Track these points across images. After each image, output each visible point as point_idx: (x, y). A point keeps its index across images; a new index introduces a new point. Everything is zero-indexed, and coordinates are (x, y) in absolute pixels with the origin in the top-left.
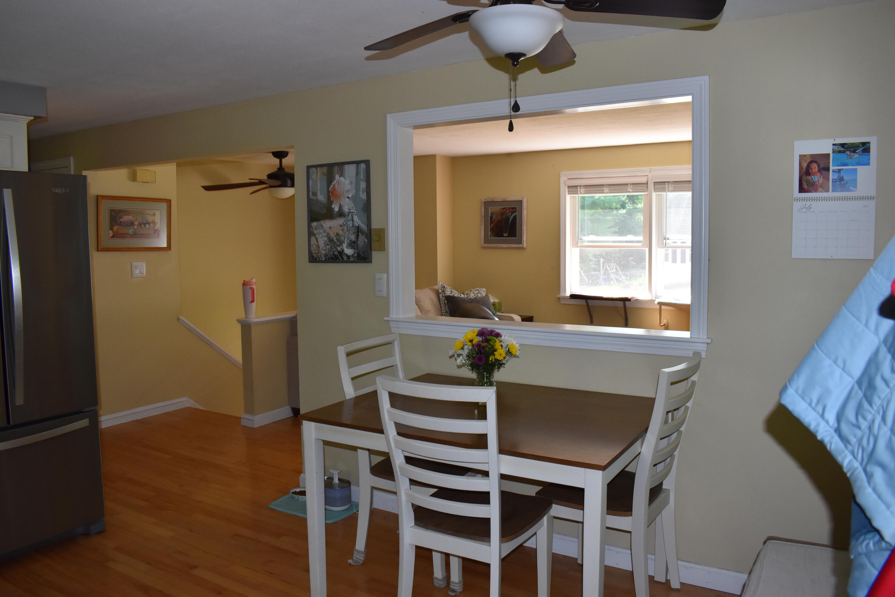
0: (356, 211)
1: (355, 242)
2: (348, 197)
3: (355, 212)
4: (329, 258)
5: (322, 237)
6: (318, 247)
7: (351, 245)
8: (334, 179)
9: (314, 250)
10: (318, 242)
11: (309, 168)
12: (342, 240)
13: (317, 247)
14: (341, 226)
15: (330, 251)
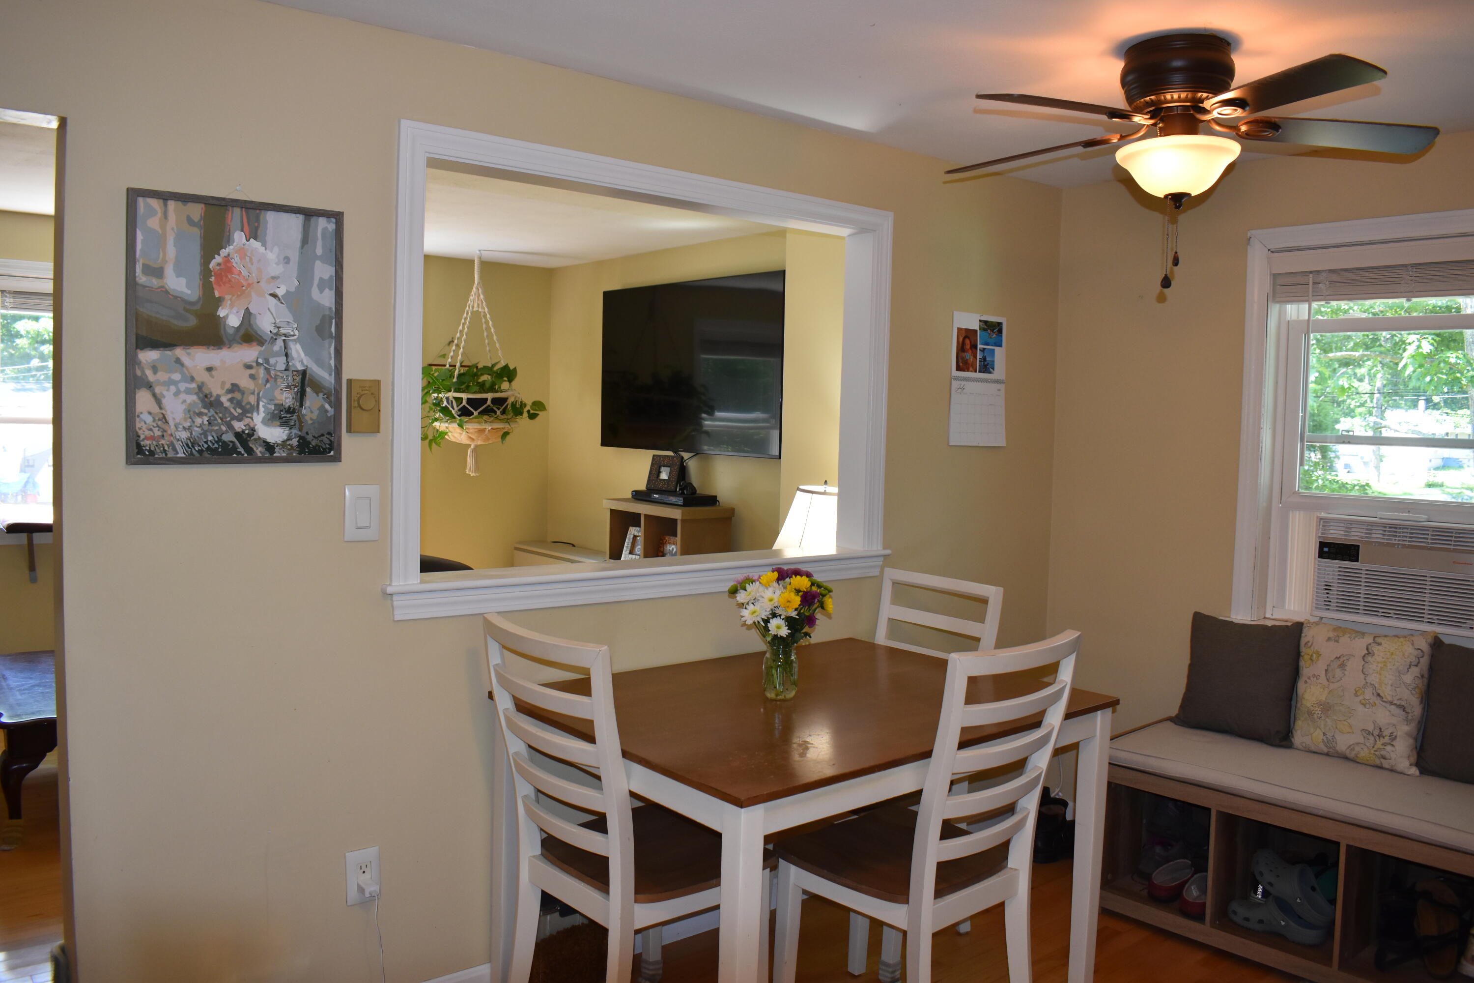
0: (297, 333)
1: (294, 409)
2: (274, 295)
3: (294, 335)
4: (200, 452)
5: (177, 394)
6: (164, 418)
7: (281, 418)
8: (229, 241)
9: (144, 428)
10: (161, 408)
11: (134, 195)
12: (249, 403)
13: (159, 420)
14: (249, 367)
15: (205, 433)
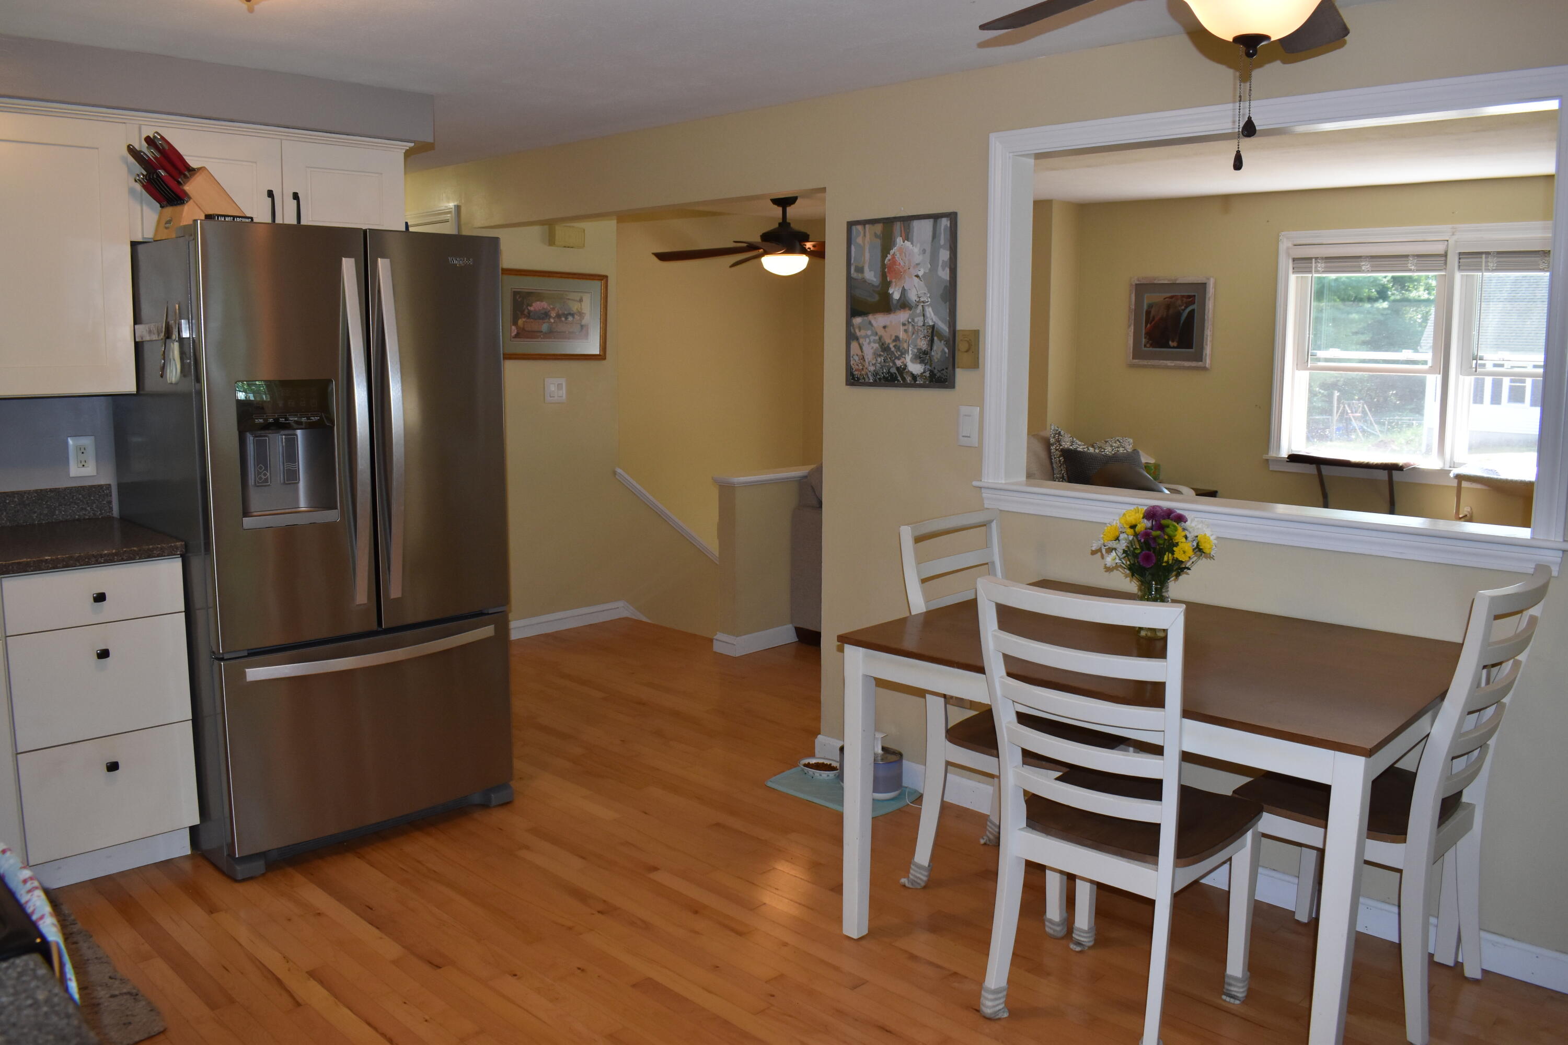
0: (929, 300)
1: (927, 352)
2: (917, 276)
3: (928, 302)
4: (880, 379)
5: (869, 343)
6: (863, 358)
7: (920, 358)
8: (894, 245)
9: (855, 364)
10: (862, 352)
11: (850, 225)
12: (904, 348)
13: (861, 359)
14: (904, 325)
15: (882, 367)
